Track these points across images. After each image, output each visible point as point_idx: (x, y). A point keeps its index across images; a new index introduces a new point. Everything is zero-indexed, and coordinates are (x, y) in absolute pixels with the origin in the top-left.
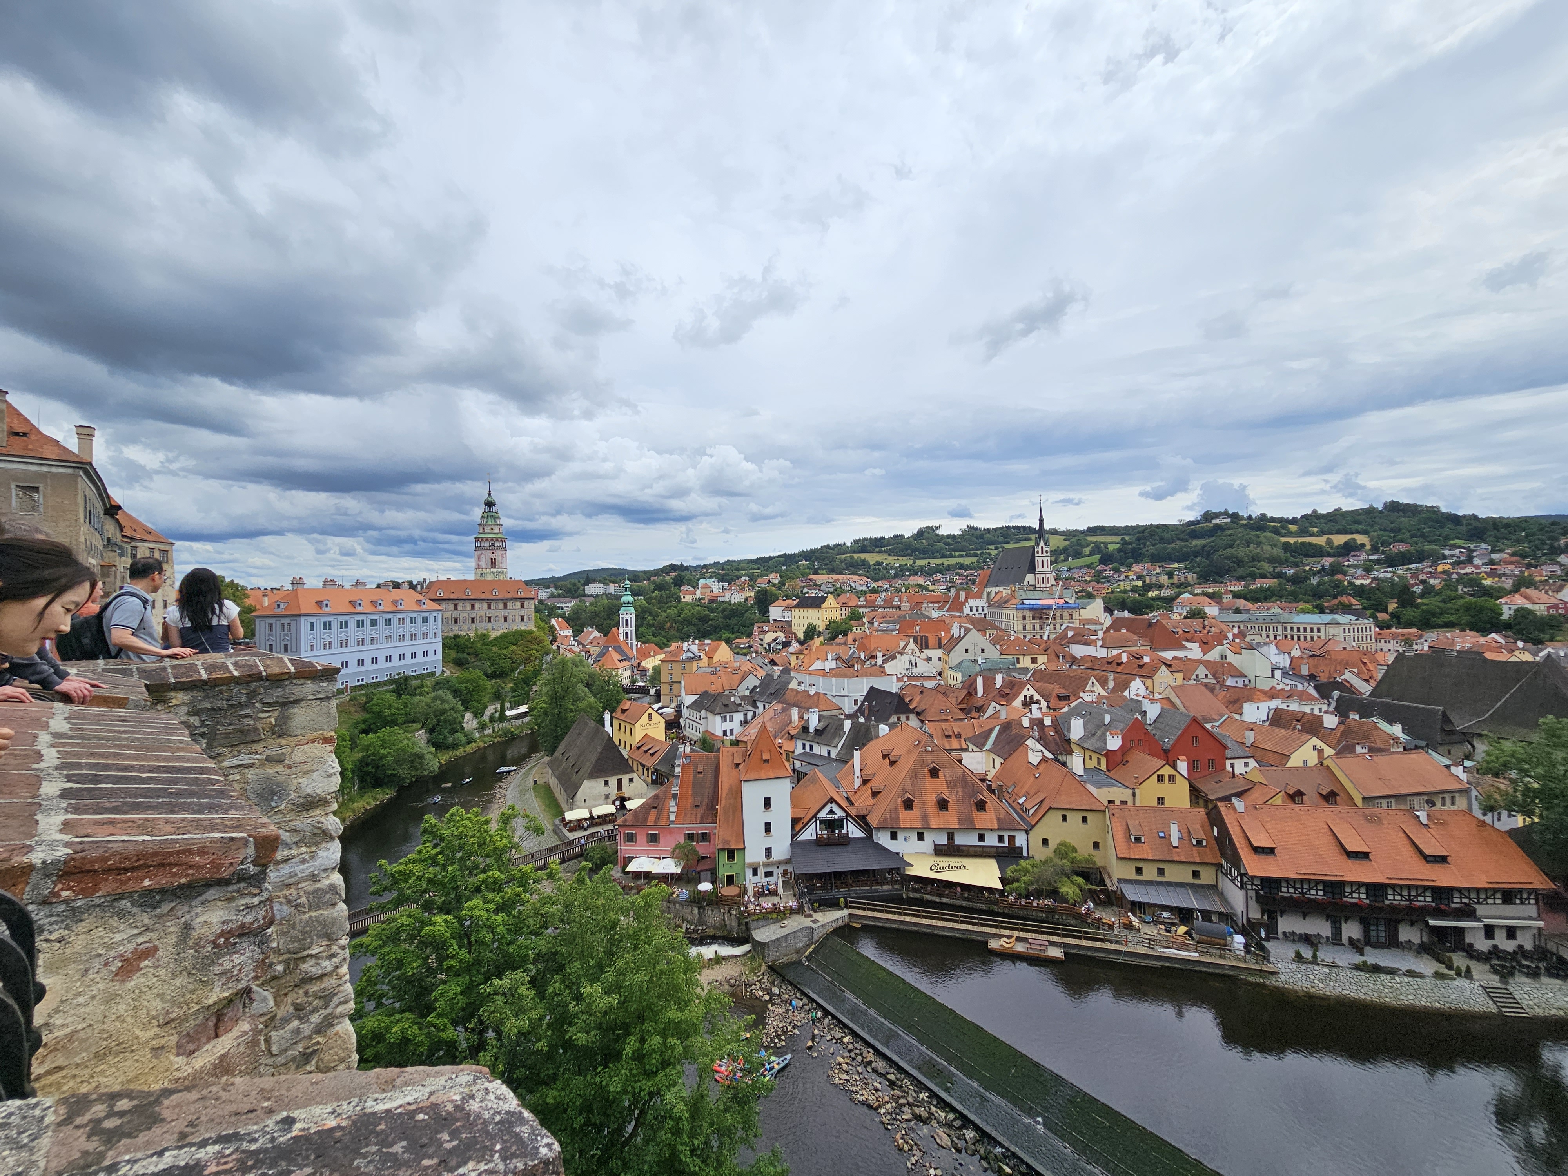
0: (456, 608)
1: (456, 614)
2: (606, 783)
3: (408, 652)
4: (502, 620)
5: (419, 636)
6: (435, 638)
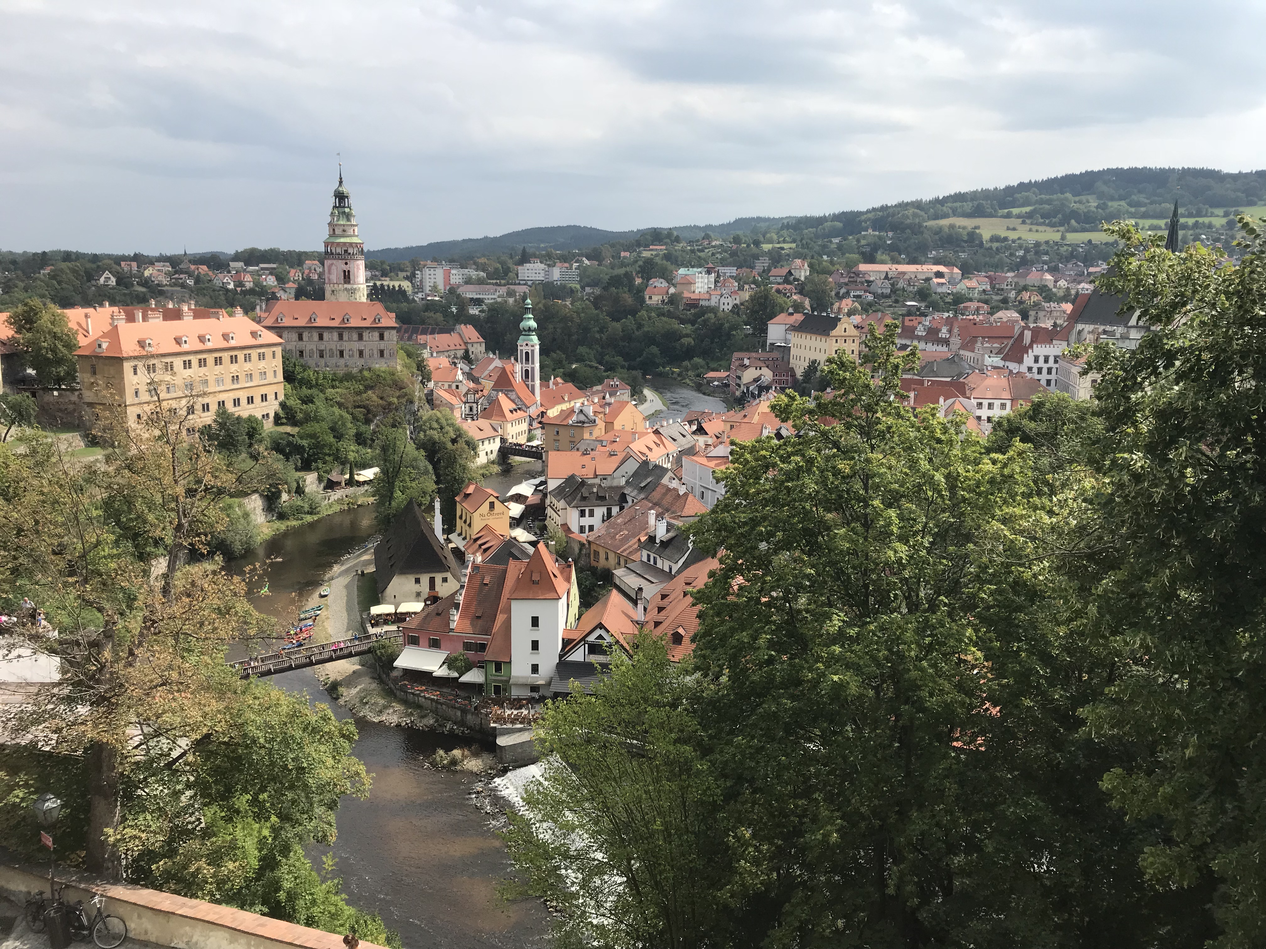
0: (301, 338)
1: (301, 345)
2: (417, 581)
3: (243, 396)
4: (357, 354)
5: (256, 376)
6: (275, 376)
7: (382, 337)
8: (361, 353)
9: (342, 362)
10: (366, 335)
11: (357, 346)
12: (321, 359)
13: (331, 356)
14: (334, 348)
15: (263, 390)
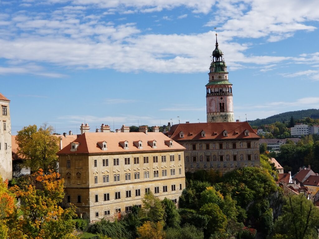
1: (195, 153)
3: (160, 185)
4: (232, 159)
5: (169, 172)
6: (180, 174)
7: (249, 146)
8: (235, 158)
9: (222, 164)
10: (238, 145)
11: (231, 152)
12: (208, 163)
13: (215, 160)
14: (216, 154)
15: (173, 182)
